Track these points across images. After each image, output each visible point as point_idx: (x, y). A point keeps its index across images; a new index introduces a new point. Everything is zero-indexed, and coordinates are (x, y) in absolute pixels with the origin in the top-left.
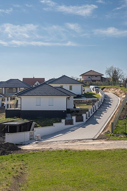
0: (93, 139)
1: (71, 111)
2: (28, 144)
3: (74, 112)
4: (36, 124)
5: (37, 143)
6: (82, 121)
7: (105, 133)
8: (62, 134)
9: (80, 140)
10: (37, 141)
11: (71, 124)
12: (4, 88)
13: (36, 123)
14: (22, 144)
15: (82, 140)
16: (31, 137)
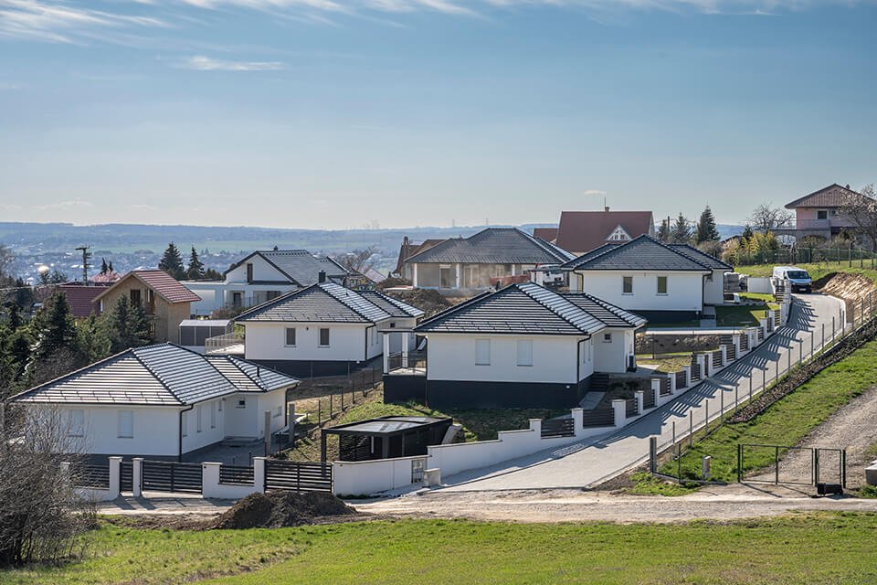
0: (584, 489)
1: (610, 383)
2: (395, 497)
3: (621, 385)
4: (462, 430)
5: (420, 494)
6: (611, 422)
7: (638, 471)
8: (516, 468)
9: (543, 490)
10: (429, 487)
11: (564, 435)
12: (458, 267)
13: (466, 425)
14: (379, 496)
15: (551, 489)
16: (417, 476)
